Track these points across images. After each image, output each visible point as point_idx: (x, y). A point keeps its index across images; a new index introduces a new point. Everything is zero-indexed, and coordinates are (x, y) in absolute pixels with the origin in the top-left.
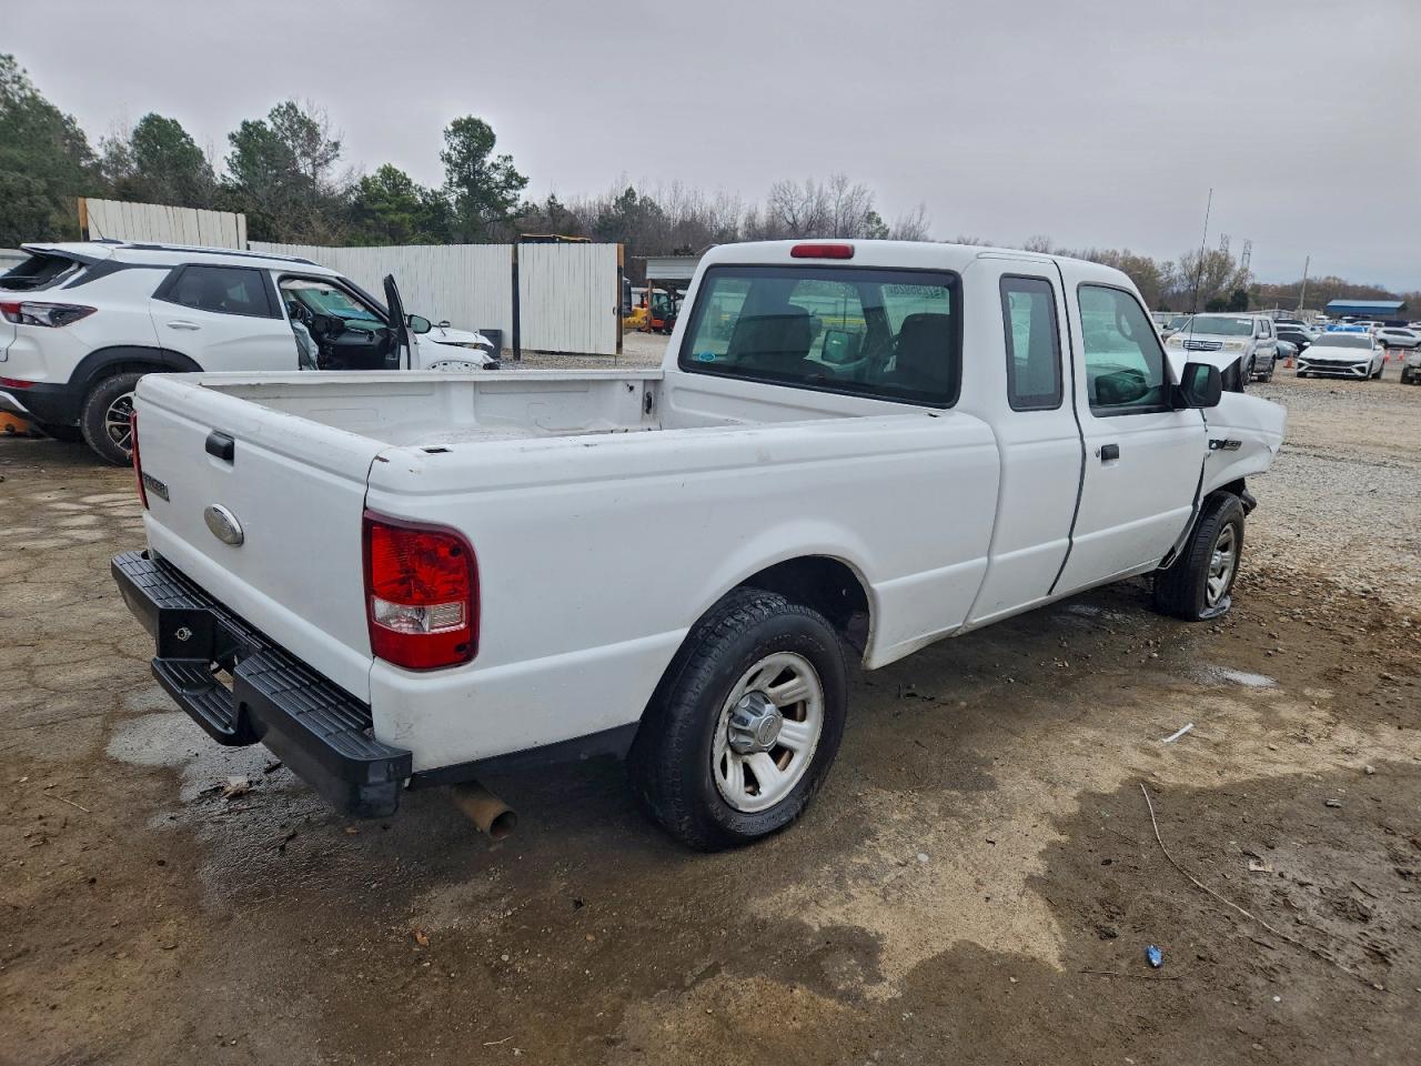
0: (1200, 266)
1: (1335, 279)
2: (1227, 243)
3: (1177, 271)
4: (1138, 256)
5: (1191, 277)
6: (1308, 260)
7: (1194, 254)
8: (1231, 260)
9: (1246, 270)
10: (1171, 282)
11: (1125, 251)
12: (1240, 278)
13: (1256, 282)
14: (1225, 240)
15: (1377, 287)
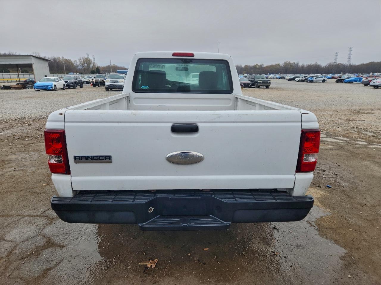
0: (84, 62)
1: (115, 65)
2: (89, 56)
3: (78, 63)
4: (67, 59)
5: (82, 64)
6: (110, 60)
7: (82, 58)
8: (91, 60)
9: (95, 63)
10: (77, 66)
11: (63, 57)
12: (94, 65)
13: (98, 66)
14: (88, 55)
15: (123, 67)
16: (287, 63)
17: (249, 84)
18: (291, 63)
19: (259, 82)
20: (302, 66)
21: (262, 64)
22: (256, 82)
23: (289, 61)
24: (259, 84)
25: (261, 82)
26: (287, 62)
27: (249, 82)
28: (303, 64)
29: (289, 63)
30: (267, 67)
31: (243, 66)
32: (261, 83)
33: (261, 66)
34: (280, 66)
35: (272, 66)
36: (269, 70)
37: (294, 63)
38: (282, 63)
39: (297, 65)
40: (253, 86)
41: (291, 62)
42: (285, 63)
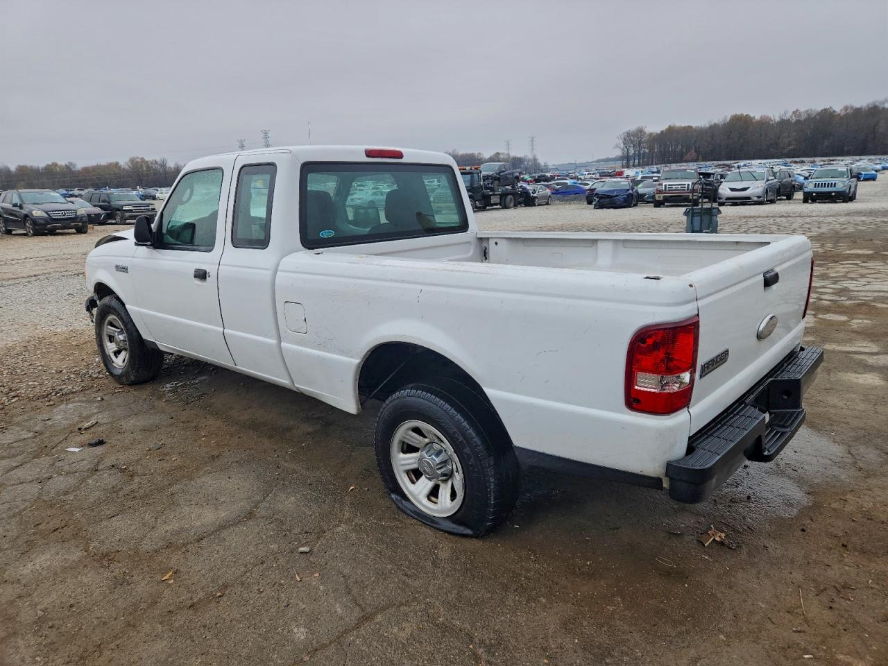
16: (137, 162)
17: (99, 215)
18: (147, 162)
19: (124, 208)
20: (174, 168)
21: (71, 164)
22: (118, 210)
23: (140, 157)
24: (127, 214)
25: (131, 208)
26: (138, 158)
27: (98, 210)
28: (176, 164)
29: (143, 160)
30: (86, 170)
31: (13, 168)
32: (131, 210)
33: (67, 167)
34: (120, 167)
35: (98, 168)
36: (94, 177)
37: (156, 162)
38: (123, 161)
39: (163, 165)
40: (111, 219)
41: (146, 159)
42: (132, 161)
